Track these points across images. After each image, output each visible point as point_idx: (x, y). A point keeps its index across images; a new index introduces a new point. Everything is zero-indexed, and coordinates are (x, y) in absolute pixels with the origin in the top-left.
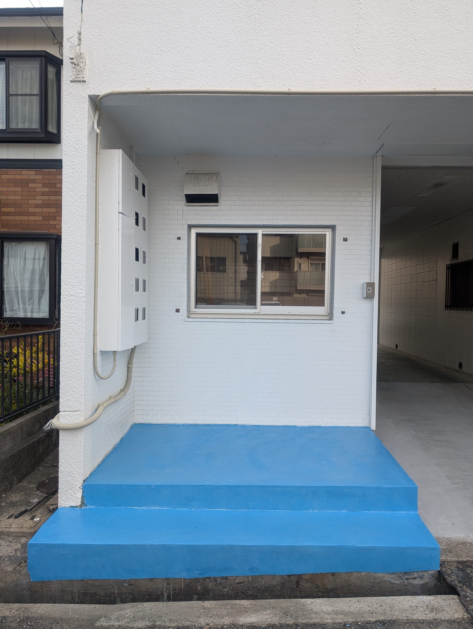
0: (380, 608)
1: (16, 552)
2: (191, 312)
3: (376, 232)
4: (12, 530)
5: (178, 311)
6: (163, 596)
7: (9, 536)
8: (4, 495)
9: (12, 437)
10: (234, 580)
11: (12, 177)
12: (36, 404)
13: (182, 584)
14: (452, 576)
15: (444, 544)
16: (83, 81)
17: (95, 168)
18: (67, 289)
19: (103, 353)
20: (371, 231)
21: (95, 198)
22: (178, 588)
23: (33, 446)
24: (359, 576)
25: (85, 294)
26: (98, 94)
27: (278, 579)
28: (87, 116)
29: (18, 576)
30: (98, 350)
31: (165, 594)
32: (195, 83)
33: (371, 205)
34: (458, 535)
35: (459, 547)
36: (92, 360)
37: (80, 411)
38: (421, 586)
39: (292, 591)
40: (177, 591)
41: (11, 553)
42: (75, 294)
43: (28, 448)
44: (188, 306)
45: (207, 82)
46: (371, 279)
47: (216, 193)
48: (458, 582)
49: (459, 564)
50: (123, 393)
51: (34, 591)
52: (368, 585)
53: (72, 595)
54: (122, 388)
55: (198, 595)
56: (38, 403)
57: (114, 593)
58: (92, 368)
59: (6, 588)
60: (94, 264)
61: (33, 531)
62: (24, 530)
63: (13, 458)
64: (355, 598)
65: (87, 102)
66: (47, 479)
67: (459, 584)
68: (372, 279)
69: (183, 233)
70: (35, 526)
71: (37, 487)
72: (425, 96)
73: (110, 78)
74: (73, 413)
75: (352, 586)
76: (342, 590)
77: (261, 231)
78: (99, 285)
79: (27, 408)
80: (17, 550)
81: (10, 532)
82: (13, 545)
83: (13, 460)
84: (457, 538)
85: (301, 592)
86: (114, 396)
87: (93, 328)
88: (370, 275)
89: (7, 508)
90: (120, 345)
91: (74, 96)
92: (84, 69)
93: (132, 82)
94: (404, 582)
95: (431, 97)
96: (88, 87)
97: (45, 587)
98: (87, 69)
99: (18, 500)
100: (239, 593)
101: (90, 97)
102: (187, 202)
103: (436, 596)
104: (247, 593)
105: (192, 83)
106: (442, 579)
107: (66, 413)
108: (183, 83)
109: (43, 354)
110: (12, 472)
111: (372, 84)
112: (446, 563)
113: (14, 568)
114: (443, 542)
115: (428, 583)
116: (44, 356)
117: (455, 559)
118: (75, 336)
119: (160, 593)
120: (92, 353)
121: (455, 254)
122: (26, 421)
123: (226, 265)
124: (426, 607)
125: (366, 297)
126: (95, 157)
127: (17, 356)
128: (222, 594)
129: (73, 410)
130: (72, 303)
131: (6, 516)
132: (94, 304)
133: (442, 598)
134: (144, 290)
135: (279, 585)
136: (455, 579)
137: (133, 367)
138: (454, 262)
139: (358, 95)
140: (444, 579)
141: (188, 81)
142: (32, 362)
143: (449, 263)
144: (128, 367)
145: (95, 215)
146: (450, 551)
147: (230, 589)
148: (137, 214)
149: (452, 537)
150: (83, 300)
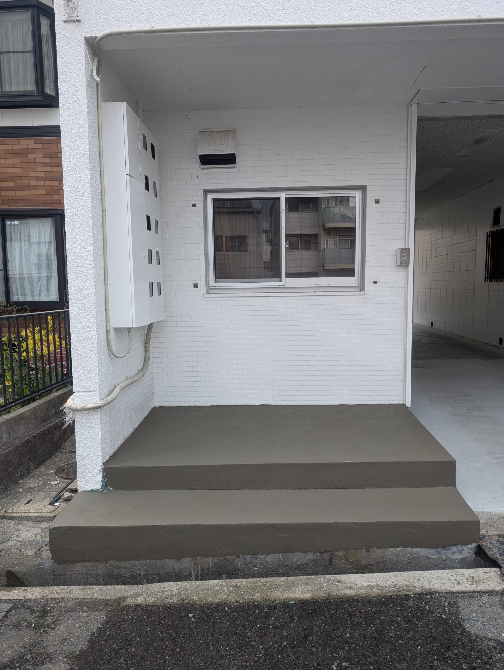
0: (418, 582)
1: (36, 537)
2: (211, 288)
3: (411, 192)
4: (30, 515)
5: (196, 286)
6: (191, 576)
7: (28, 521)
8: (21, 481)
9: (25, 422)
10: (264, 559)
11: (10, 147)
12: (49, 388)
13: (210, 564)
14: (493, 550)
15: (484, 519)
16: (77, 21)
17: (97, 123)
18: (74, 261)
19: (117, 330)
20: (405, 191)
21: (99, 158)
22: (206, 568)
23: (49, 431)
24: (394, 552)
25: (93, 265)
26: (95, 35)
27: (310, 557)
28: (84, 62)
29: (40, 560)
30: (112, 327)
31: (193, 575)
32: (205, 18)
33: (406, 162)
34: (499, 509)
35: (500, 521)
36: (106, 337)
37: (95, 391)
38: (460, 561)
39: (325, 568)
40: (206, 571)
41: (31, 537)
42: (82, 265)
43: (43, 434)
44: (206, 281)
45: (219, 17)
46: (405, 245)
47: (234, 153)
48: (500, 555)
49: (501, 537)
50: (141, 374)
51: (58, 574)
52: (405, 561)
53: (96, 578)
54: (140, 369)
55: (227, 574)
56: (51, 388)
57: (140, 575)
58: (106, 346)
59: (28, 573)
60: (101, 232)
61: (52, 515)
62: (44, 515)
63: (28, 444)
64: (391, 573)
65: (84, 46)
66: (66, 465)
67: (501, 557)
68: (407, 245)
69: (199, 199)
70: (54, 511)
71: (55, 472)
72: (468, 25)
73: (108, 15)
74: (88, 393)
75: (387, 562)
76: (376, 566)
77: (284, 194)
78: (108, 256)
79: (40, 392)
80: (38, 535)
81: (29, 517)
82: (32, 529)
83: (28, 445)
84: (498, 512)
85: (334, 569)
86: (131, 376)
87: (105, 303)
88: (404, 241)
89: (25, 493)
90: (134, 321)
91: (69, 39)
92: (78, 6)
93: (133, 20)
94: (442, 557)
95: (474, 27)
96: (83, 27)
97: (69, 570)
98: (81, 6)
99: (36, 485)
100: (269, 571)
101: (86, 39)
102: (202, 165)
103: (476, 569)
104: (278, 571)
105: (202, 18)
106: (482, 553)
107: (81, 394)
108: (191, 19)
109: (54, 336)
110: (29, 458)
111: (407, 13)
112: (486, 537)
113: (35, 552)
114: (483, 516)
115: (467, 557)
116: (54, 338)
117: (495, 533)
118: (85, 312)
119: (187, 573)
120: (105, 330)
121: (496, 221)
122: (40, 405)
123: (247, 245)
124: (466, 580)
125: (400, 264)
126: (96, 111)
127: (26, 339)
128: (252, 573)
129: (88, 391)
130: (80, 275)
131: (24, 501)
132: (103, 276)
133: (483, 571)
134: (159, 263)
135: (311, 563)
136: (496, 553)
137: (151, 347)
138: (495, 229)
139: (391, 27)
140: (485, 553)
141: (197, 16)
142: (42, 344)
143: (489, 230)
144: (145, 347)
145: (99, 177)
146: (491, 525)
147: (260, 567)
148: (146, 178)
149: (493, 511)
150: (91, 272)
